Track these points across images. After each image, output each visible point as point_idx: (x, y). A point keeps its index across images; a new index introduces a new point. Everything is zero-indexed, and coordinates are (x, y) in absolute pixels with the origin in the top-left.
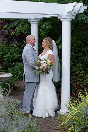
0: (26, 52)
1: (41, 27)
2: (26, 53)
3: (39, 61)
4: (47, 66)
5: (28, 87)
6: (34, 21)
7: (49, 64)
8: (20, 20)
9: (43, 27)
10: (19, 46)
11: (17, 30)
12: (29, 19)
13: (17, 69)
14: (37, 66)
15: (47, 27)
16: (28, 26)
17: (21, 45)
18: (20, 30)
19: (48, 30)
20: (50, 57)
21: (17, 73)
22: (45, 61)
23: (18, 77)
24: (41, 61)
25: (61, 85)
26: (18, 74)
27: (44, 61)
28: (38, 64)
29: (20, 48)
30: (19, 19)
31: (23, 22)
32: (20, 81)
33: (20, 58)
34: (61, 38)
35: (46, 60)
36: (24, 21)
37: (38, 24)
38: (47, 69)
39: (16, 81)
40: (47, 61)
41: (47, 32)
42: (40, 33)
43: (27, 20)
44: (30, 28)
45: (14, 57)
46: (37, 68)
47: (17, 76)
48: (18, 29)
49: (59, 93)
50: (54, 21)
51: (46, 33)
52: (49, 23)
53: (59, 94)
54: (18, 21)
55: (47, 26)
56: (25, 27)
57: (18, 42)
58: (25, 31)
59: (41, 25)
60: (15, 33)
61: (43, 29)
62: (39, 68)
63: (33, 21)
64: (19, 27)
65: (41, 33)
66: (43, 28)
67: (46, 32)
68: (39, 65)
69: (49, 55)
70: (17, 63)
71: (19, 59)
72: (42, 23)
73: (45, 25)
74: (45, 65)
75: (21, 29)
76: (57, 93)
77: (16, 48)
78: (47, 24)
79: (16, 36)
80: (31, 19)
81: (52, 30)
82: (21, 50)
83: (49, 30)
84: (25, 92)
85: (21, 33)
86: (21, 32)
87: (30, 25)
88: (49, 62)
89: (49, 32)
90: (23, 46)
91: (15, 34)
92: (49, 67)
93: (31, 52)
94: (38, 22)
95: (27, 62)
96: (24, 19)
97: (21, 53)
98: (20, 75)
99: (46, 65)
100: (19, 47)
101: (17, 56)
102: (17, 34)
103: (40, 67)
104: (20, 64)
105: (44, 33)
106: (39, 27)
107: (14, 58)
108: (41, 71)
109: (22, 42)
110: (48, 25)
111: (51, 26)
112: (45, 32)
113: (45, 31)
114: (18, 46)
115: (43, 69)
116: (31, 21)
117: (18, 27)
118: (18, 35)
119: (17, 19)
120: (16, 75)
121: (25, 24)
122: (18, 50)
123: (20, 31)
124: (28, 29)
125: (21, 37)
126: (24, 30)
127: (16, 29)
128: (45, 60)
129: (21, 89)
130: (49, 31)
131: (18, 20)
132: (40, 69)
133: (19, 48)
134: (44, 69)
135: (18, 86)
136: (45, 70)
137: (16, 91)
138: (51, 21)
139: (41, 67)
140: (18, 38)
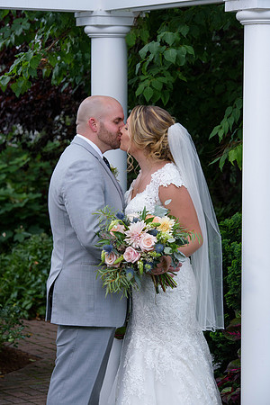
0: (69, 175)
1: (143, 52)
2: (70, 180)
3: (115, 225)
4: (160, 247)
5: (71, 351)
6: (106, 21)
7: (167, 235)
8: (36, 18)
9: (149, 53)
10: (30, 149)
11: (19, 66)
12: (80, 12)
13: (21, 260)
14: (109, 250)
15: (171, 54)
16: (74, 50)
17: (43, 142)
18: (35, 67)
19: (173, 68)
20: (167, 202)
21: (21, 281)
22: (147, 222)
23: (28, 304)
24: (127, 224)
25: (238, 345)
26: (28, 287)
27: (142, 224)
28: (112, 241)
29: (39, 157)
30: (31, 12)
31: (48, 25)
32: (33, 322)
33: (37, 208)
34: (238, 110)
35: (151, 220)
36: (57, 22)
37: (126, 37)
38: (157, 260)
39: (17, 321)
40: (158, 220)
41: (172, 79)
42: (138, 82)
43: (70, 15)
44: (86, 55)
45: (8, 200)
46: (108, 262)
47: (20, 297)
48: (24, 63)
49: (228, 386)
50: (203, 22)
51: (165, 87)
52: (180, 34)
53: (229, 389)
54: (25, 21)
55: (172, 49)
56: (63, 55)
57: (28, 126)
58: (60, 72)
59: (140, 45)
60: (12, 81)
61: (152, 63)
62: (120, 259)
63: (100, 21)
64: (31, 53)
65: (141, 86)
66: (151, 57)
67: (168, 79)
68: (119, 245)
69: (163, 192)
70: (21, 234)
71: (31, 211)
72: (146, 35)
73: (163, 43)
74: (147, 242)
75: (43, 65)
76: (220, 386)
77: (17, 155)
78: (169, 37)
79: (17, 100)
80: (89, 14)
81: (194, 68)
82: (41, 169)
83: (182, 69)
84: (55, 379)
85: (41, 83)
86: (40, 76)
87: (84, 43)
88: (166, 224)
89: (178, 81)
90: (50, 146)
91: (13, 86)
92: (167, 250)
93: (92, 176)
94: (126, 29)
95: (67, 222)
96: (56, 13)
97: (42, 184)
98: (38, 293)
99: (154, 240)
100: (34, 151)
101: (21, 200)
102: (21, 87)
103: (125, 257)
104: (37, 238)
105: (158, 83)
106: (132, 52)
107: (9, 208)
108: (129, 276)
109: (49, 130)
110: (177, 45)
111: (191, 50)
112: (160, 78)
113: (160, 75)
114: (24, 146)
115: (140, 264)
116: (93, 21)
117: (26, 50)
118: (25, 95)
119: (18, 11)
120: (14, 295)
121: (63, 36)
122: (26, 168)
123: (34, 75)
124: (76, 62)
125: (39, 101)
126: (56, 71)
127: (16, 62)
128: (145, 217)
129: (39, 363)
130: (180, 74)
131: (24, 16)
132: (123, 267)
133: (34, 156)
134: (145, 262)
135: (24, 348)
136: (149, 267)
137: (14, 373)
138: (191, 23)
139: (130, 256)
140: (25, 105)
